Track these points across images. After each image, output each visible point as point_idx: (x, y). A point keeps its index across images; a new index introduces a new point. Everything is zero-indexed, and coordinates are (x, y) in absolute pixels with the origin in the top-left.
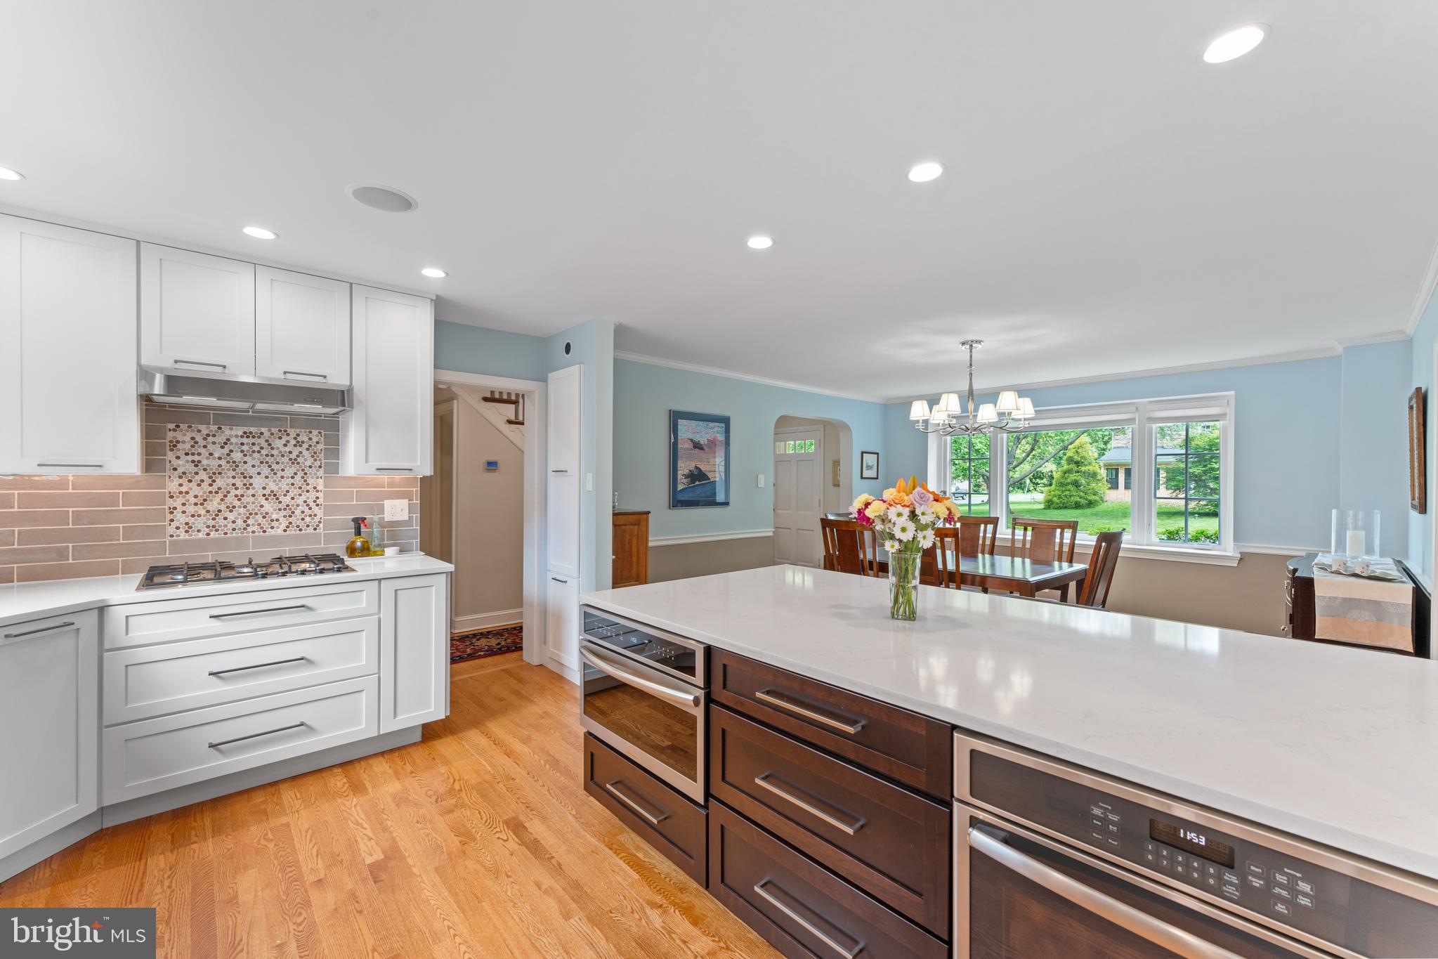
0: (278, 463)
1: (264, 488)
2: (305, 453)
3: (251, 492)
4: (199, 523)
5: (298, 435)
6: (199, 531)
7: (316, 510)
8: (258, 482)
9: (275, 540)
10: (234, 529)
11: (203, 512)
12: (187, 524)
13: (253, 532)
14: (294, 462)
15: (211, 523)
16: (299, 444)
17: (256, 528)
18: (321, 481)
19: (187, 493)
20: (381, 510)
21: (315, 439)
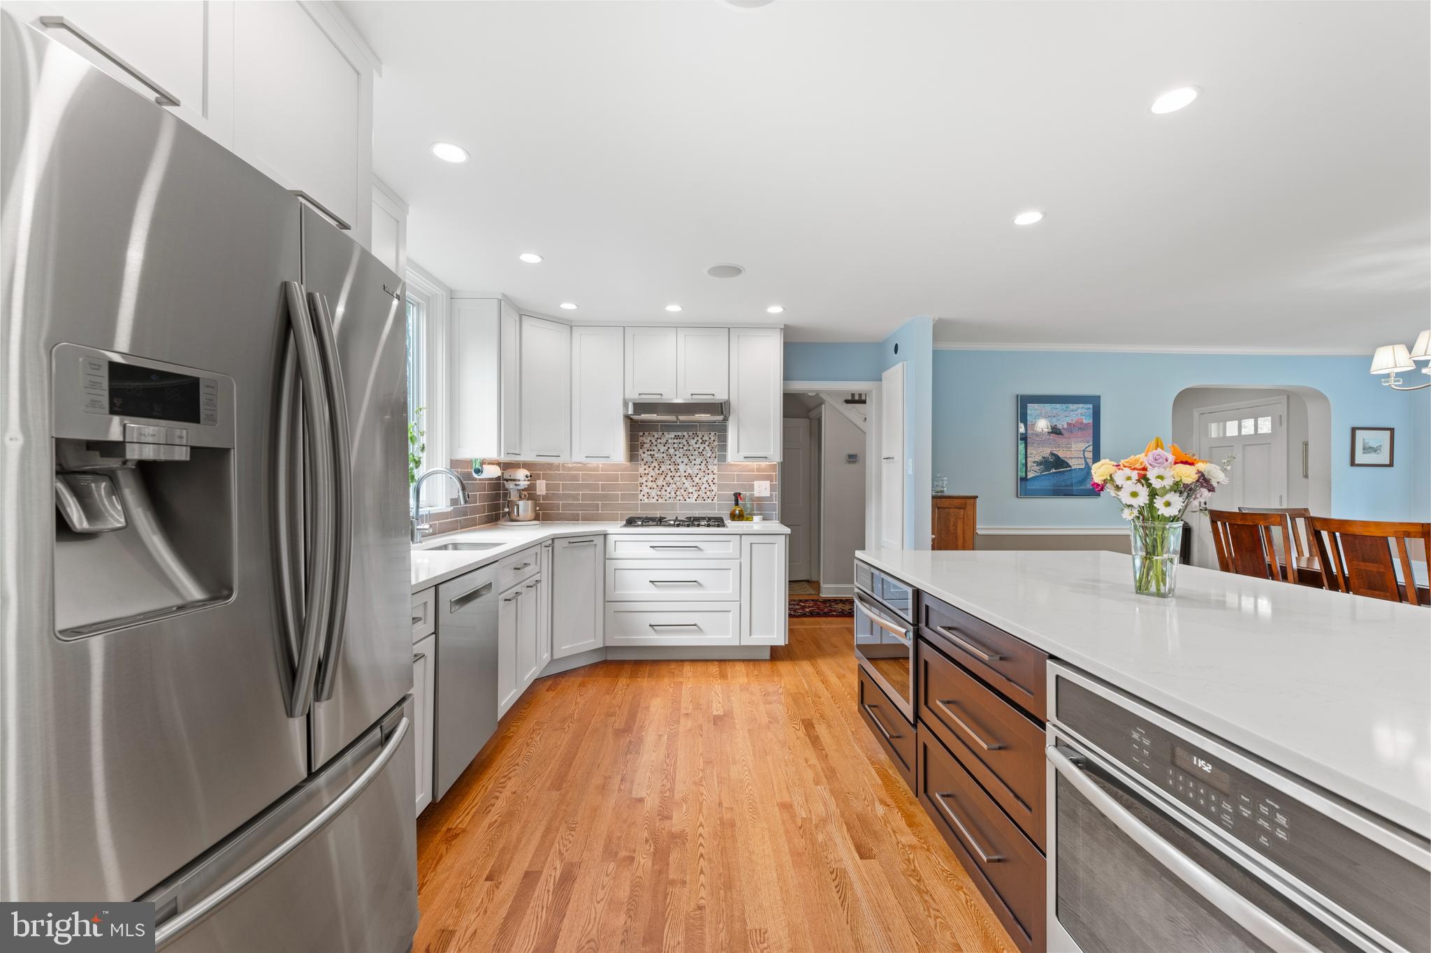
0: (692, 455)
1: (685, 472)
2: (707, 448)
3: (678, 474)
4: (653, 493)
5: (703, 436)
6: (653, 498)
7: (713, 487)
8: (682, 467)
9: (691, 506)
10: (670, 498)
11: (655, 486)
12: (648, 493)
13: (680, 500)
14: (701, 454)
15: (659, 493)
16: (704, 442)
17: (681, 498)
18: (716, 467)
19: (648, 474)
20: (751, 488)
21: (713, 439)
